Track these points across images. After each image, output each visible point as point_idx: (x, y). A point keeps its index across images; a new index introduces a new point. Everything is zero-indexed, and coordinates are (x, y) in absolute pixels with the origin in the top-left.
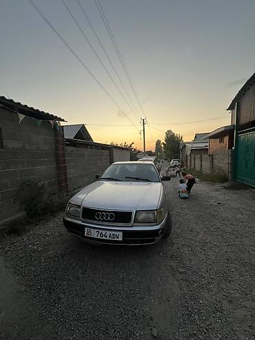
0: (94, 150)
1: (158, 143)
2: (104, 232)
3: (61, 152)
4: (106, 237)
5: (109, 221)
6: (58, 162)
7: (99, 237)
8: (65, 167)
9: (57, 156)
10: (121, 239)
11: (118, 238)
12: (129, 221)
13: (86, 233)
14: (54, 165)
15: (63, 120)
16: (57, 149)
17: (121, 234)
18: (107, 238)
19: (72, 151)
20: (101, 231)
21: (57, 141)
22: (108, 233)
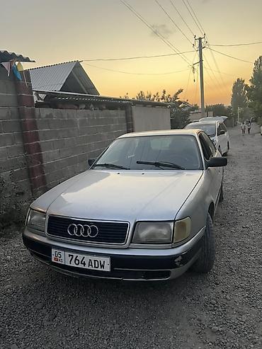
0: (93, 113)
1: (239, 84)
2: (80, 257)
3: (28, 119)
4: (84, 264)
5: (88, 239)
6: (24, 137)
7: (73, 264)
8: (39, 146)
9: (22, 126)
10: (107, 268)
11: (102, 266)
12: (123, 239)
13: (53, 257)
14: (19, 143)
15: (27, 60)
16: (21, 114)
17: (108, 260)
18: (86, 267)
19: (50, 116)
20: (75, 255)
21: (20, 101)
22: (87, 258)
